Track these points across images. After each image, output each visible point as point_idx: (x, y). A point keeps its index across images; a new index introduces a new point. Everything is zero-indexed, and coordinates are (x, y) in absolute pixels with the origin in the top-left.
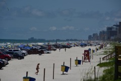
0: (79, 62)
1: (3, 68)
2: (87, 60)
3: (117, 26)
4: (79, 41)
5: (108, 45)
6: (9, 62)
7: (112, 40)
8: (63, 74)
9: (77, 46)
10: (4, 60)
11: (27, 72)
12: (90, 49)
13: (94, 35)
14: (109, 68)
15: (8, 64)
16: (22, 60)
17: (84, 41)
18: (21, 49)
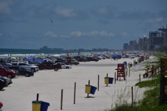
0: (110, 81)
1: (4, 88)
2: (122, 78)
3: (163, 30)
4: (111, 51)
5: (151, 57)
6: (13, 80)
7: (157, 50)
8: (88, 97)
9: (108, 58)
10: (5, 78)
11: (38, 95)
12: (125, 63)
13: (131, 42)
14: (153, 88)
15: (11, 83)
16: (31, 78)
17: (117, 51)
18: (30, 63)
